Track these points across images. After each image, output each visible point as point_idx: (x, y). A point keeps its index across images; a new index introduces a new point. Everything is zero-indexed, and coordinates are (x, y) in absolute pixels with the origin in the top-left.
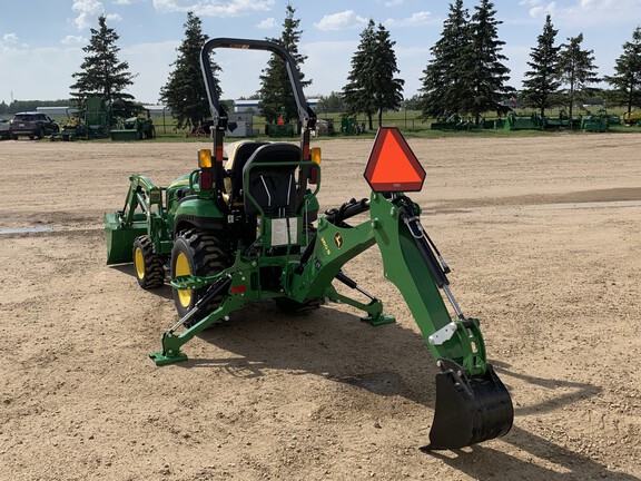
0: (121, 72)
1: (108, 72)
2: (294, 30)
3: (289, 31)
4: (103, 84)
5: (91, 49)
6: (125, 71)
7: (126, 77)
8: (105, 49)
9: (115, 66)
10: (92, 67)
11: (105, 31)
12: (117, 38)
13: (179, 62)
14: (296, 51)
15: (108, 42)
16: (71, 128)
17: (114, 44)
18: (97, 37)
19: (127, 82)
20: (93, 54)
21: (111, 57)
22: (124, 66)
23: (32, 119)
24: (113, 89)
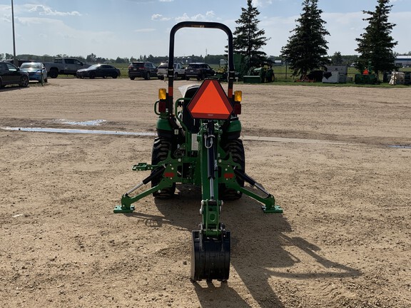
0: (259, 37)
1: (250, 37)
2: (386, 5)
3: (382, 6)
4: (247, 45)
5: (240, 21)
6: (262, 36)
7: (263, 40)
8: (250, 21)
9: (256, 33)
10: (241, 33)
11: (251, 9)
12: (258, 14)
13: (296, 29)
14: (386, 21)
15: (252, 16)
16: (220, 73)
17: (255, 18)
18: (245, 13)
19: (262, 43)
20: (242, 25)
21: (253, 27)
22: (262, 33)
23: (198, 67)
24: (253, 48)
